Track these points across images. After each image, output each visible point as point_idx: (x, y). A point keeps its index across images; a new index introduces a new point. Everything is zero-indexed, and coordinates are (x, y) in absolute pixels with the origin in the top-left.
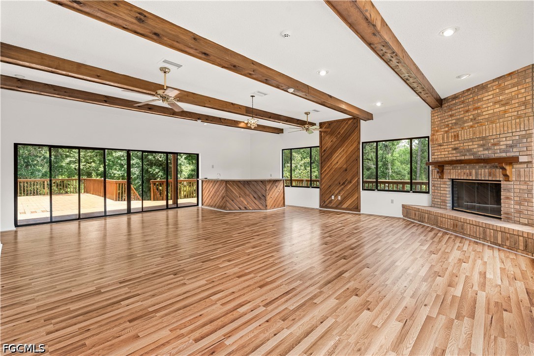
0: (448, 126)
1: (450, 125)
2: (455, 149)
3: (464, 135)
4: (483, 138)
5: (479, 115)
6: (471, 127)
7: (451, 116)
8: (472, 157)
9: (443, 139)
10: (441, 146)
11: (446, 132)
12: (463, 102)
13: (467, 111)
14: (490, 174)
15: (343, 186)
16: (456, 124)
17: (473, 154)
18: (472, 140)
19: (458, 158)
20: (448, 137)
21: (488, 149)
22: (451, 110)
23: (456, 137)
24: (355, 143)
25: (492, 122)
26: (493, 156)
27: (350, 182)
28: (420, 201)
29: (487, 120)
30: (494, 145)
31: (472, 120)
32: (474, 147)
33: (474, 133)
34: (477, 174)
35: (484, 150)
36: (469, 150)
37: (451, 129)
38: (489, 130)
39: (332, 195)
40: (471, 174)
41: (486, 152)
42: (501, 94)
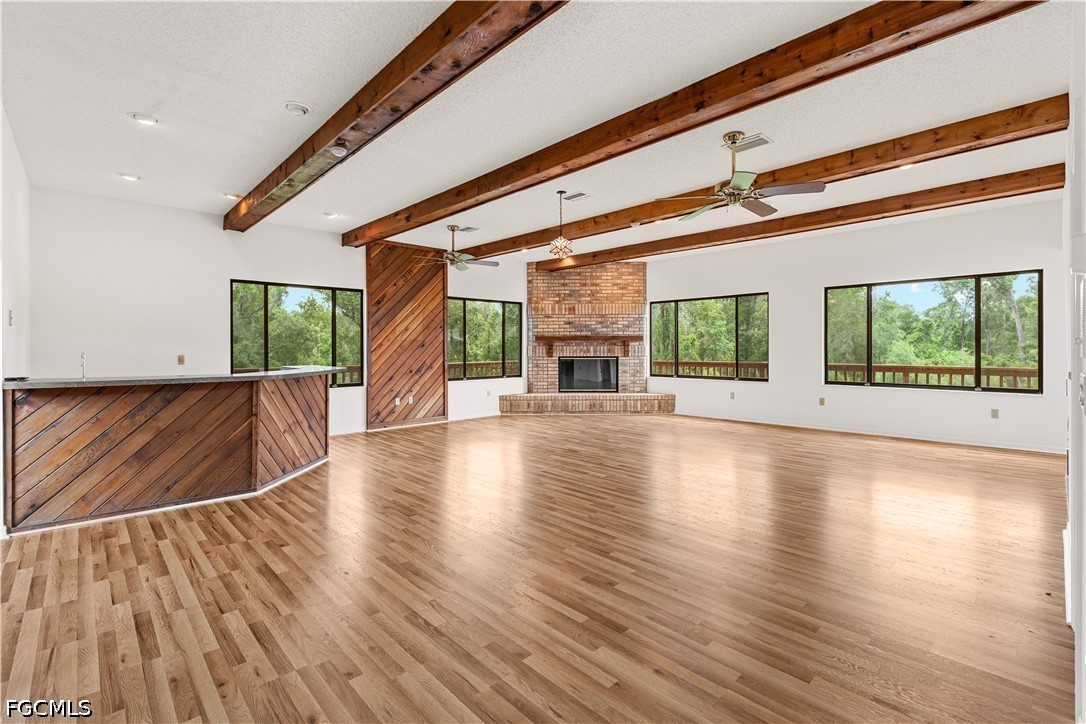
0: (559, 295)
1: (562, 295)
2: (569, 323)
3: (581, 309)
4: (602, 316)
5: (597, 292)
6: (590, 302)
7: (564, 285)
8: (590, 333)
9: (553, 309)
10: (549, 317)
11: (557, 302)
12: (579, 274)
13: (585, 285)
14: (609, 351)
15: (417, 377)
16: (570, 295)
17: (591, 331)
18: (590, 316)
19: (573, 334)
20: (560, 309)
21: (606, 327)
22: (564, 278)
23: (572, 310)
24: (438, 297)
25: (612, 302)
26: (611, 334)
27: (430, 367)
28: (514, 386)
29: (607, 298)
30: (613, 323)
31: (589, 295)
32: (593, 323)
33: (593, 309)
34: (595, 351)
35: (603, 327)
36: (586, 326)
37: (564, 300)
38: (609, 309)
39: (396, 396)
40: (588, 351)
41: (605, 330)
42: (619, 278)
